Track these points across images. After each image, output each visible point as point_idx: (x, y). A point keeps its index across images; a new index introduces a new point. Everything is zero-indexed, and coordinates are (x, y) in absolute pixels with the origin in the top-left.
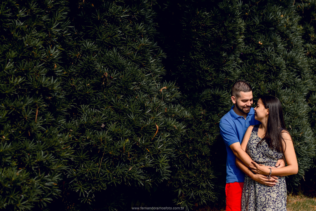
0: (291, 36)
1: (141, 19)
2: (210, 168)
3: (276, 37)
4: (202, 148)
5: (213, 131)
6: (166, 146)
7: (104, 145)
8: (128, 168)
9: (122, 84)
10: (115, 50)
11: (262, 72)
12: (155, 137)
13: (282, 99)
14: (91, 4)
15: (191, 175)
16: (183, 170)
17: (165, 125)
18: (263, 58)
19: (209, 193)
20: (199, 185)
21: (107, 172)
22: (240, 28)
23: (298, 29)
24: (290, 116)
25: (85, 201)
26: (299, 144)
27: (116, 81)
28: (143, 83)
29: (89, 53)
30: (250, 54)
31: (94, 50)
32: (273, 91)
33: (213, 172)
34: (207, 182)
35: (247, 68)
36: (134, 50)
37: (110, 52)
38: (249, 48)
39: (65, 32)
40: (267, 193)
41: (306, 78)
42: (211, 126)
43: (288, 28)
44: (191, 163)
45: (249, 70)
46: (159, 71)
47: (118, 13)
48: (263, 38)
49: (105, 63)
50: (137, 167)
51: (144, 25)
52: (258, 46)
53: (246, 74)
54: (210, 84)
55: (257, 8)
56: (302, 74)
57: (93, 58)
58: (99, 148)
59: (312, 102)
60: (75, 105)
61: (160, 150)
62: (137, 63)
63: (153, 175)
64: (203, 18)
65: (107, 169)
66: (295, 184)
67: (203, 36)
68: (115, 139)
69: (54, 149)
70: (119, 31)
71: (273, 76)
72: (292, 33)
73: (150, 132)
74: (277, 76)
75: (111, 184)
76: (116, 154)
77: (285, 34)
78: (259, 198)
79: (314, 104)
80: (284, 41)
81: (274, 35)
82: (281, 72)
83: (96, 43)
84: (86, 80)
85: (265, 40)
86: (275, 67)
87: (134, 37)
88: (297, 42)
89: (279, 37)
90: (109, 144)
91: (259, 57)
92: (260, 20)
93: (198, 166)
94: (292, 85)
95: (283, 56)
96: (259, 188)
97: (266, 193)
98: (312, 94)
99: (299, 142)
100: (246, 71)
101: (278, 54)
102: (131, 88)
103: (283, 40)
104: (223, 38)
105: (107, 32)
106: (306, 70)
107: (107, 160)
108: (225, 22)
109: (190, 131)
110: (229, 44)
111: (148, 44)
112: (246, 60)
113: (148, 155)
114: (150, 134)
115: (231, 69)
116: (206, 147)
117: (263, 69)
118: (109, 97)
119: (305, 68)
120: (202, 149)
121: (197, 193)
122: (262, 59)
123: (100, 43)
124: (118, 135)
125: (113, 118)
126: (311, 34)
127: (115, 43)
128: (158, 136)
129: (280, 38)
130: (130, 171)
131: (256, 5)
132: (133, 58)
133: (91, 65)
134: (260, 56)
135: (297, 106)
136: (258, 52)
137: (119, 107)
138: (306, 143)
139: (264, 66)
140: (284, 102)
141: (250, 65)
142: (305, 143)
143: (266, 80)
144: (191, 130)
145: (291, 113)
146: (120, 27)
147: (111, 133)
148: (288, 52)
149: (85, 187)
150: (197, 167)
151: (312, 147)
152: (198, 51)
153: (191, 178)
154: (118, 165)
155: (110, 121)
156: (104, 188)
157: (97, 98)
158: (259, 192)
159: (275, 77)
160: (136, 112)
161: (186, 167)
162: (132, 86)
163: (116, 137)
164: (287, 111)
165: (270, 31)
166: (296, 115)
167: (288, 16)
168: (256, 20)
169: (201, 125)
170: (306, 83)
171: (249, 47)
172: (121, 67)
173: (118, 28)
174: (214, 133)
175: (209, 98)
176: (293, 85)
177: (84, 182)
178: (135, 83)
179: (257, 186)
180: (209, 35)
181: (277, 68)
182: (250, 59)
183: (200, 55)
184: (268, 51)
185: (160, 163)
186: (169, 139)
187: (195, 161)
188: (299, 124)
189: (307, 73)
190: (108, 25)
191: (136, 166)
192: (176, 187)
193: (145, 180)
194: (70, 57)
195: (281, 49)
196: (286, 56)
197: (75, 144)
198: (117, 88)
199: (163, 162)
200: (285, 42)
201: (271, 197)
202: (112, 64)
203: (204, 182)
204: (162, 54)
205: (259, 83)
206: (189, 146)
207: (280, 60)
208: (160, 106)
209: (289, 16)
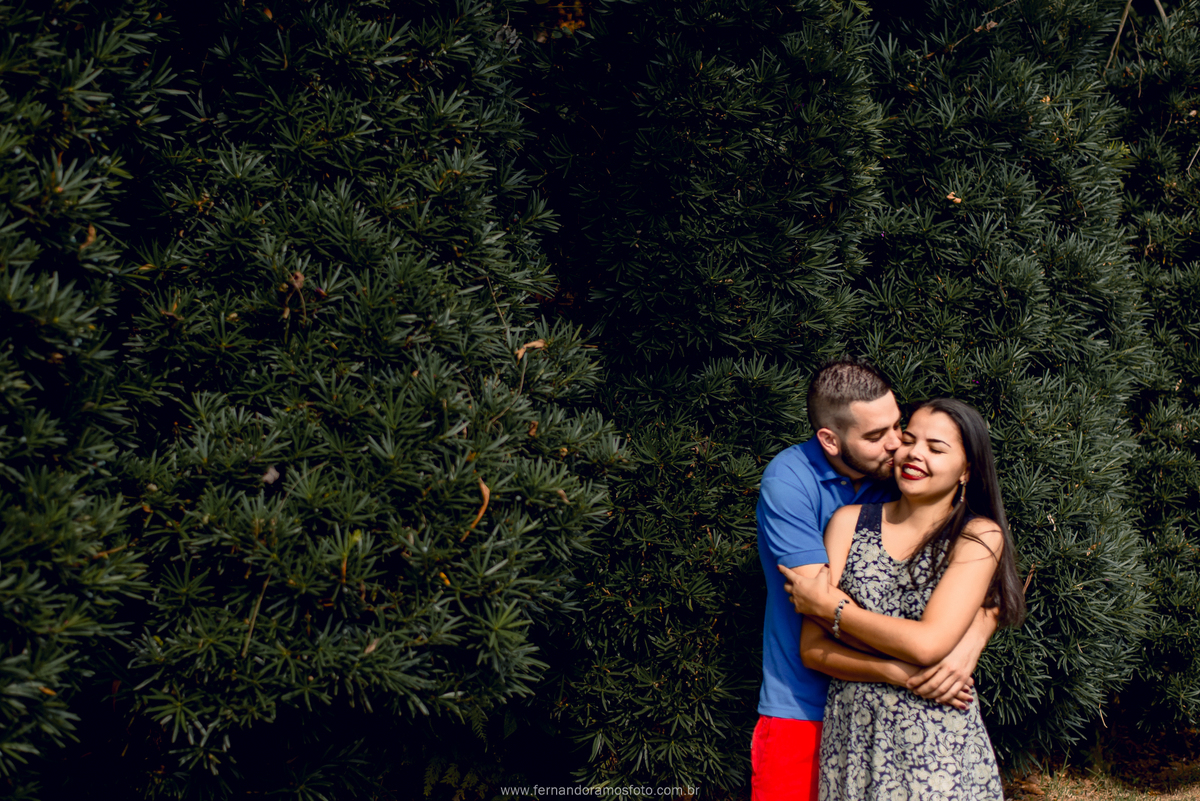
0: (1076, 174)
1: (459, 74)
2: (713, 658)
3: (1018, 176)
4: (686, 581)
5: (732, 521)
6: (520, 567)
7: (266, 551)
8: (361, 644)
9: (360, 320)
10: (343, 189)
11: (955, 306)
12: (477, 532)
13: (1024, 413)
14: (263, 10)
15: (642, 683)
16: (615, 662)
17: (519, 485)
18: (963, 257)
19: (707, 756)
20: (668, 721)
21: (279, 657)
22: (867, 137)
23: (1108, 151)
24: (1055, 478)
25: (196, 760)
26: (1079, 586)
27: (338, 308)
28: (447, 320)
29: (240, 196)
30: (914, 240)
31: (261, 185)
32: (993, 383)
33: (724, 676)
34: (702, 713)
35: (901, 289)
36: (422, 192)
37: (326, 195)
38: (911, 216)
39: (146, 110)
40: (914, 770)
41: (1128, 338)
42: (728, 499)
43: (1065, 148)
44: (642, 637)
45: (905, 297)
46: (527, 281)
47: (362, 49)
48: (966, 180)
49: (301, 235)
50: (398, 641)
51: (467, 100)
52: (946, 211)
53: (894, 313)
54: (734, 341)
55: (950, 64)
56: (1113, 324)
57: (255, 217)
58: (247, 560)
59: (1155, 432)
60: (176, 392)
61: (494, 582)
62: (426, 241)
63: (472, 676)
64: (718, 90)
65: (279, 644)
66: (1068, 738)
67: (715, 158)
68: (315, 528)
69: (48, 556)
70: (364, 117)
71: (998, 324)
72: (1082, 164)
73: (457, 511)
74: (1011, 323)
75: (295, 700)
76: (315, 586)
77: (1054, 169)
78: (883, 788)
79: (1160, 440)
80: (1050, 194)
81: (1010, 169)
82: (1028, 311)
83: (274, 160)
84: (226, 300)
85: (972, 185)
86: (1004, 289)
87: (424, 143)
88: (1102, 200)
89: (1029, 179)
90: (286, 547)
91: (950, 251)
92: (958, 113)
93: (669, 651)
94: (1072, 361)
95: (1041, 250)
96: (886, 751)
97: (910, 771)
98: (1156, 403)
99: (1084, 580)
100: (893, 302)
101: (1023, 241)
102: (396, 338)
103: (1044, 190)
104: (795, 168)
105: (314, 119)
106: (1131, 308)
107: (280, 608)
108: (805, 107)
109: (644, 515)
110: (815, 191)
111: (476, 173)
112: (899, 259)
113: (443, 597)
114: (457, 517)
115: (818, 289)
116: (700, 579)
117: (960, 296)
118: (306, 367)
119: (1126, 299)
120: (685, 586)
121: (660, 752)
122: (960, 259)
123: (288, 158)
124: (326, 513)
125: (313, 449)
126: (1164, 176)
127: (347, 162)
128: (489, 529)
129: (1034, 182)
130: (370, 655)
131: (948, 56)
132: (414, 225)
133: (244, 242)
134: (953, 246)
135: (1083, 442)
136: (943, 231)
137: (340, 407)
138: (1108, 585)
139: (964, 286)
140: (1031, 427)
141: (911, 279)
142: (1106, 583)
143: (968, 340)
144: (648, 510)
145: (1057, 468)
146: (367, 100)
147: (302, 507)
148: (1063, 235)
149: (194, 707)
150: (663, 651)
151: (1135, 602)
152: (692, 212)
153: (642, 692)
154: (327, 629)
155: (301, 459)
156: (268, 714)
157: (265, 369)
158: (885, 765)
159: (1005, 329)
160: (404, 429)
161: (626, 650)
162: (397, 329)
163: (318, 522)
164: (1040, 460)
165: (993, 156)
166: (1077, 476)
167: (1069, 103)
168: (944, 112)
169: (688, 493)
170: (1128, 357)
171: (910, 211)
172: (361, 254)
173: (358, 103)
174: (737, 530)
175: (725, 395)
176: (1077, 364)
177: (191, 686)
178: (412, 317)
179: (879, 740)
180: (737, 153)
181: (1013, 293)
182: (910, 257)
183: (700, 227)
184: (981, 229)
185: (491, 630)
186: (534, 541)
187: (659, 629)
188: (1084, 511)
189: (1133, 319)
190: (323, 91)
191: (395, 636)
192: (585, 722)
193: (436, 693)
194: (171, 210)
195: (1033, 224)
196: (1052, 249)
197: (164, 539)
198: (340, 334)
199: (504, 628)
200: (1052, 198)
201: (929, 789)
202: (328, 241)
203: (690, 712)
204: (543, 213)
205: (943, 347)
206: (637, 572)
207: (1028, 266)
208: (509, 411)
209: (1075, 102)
